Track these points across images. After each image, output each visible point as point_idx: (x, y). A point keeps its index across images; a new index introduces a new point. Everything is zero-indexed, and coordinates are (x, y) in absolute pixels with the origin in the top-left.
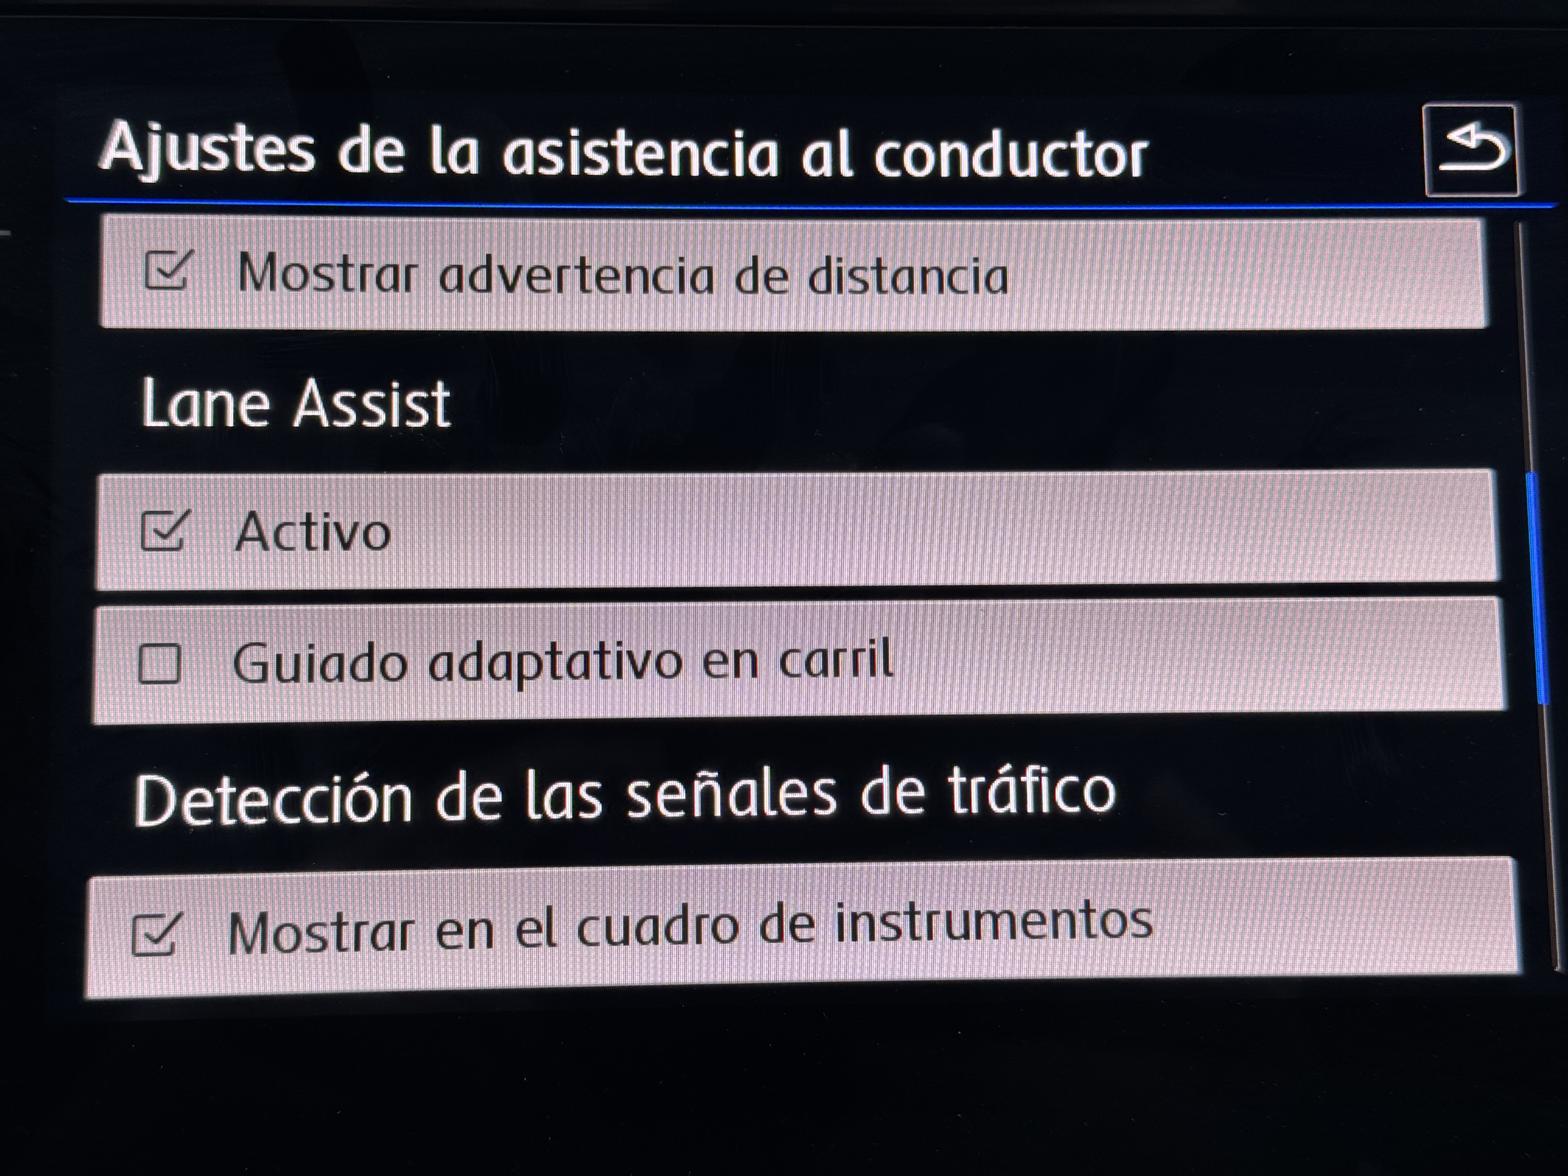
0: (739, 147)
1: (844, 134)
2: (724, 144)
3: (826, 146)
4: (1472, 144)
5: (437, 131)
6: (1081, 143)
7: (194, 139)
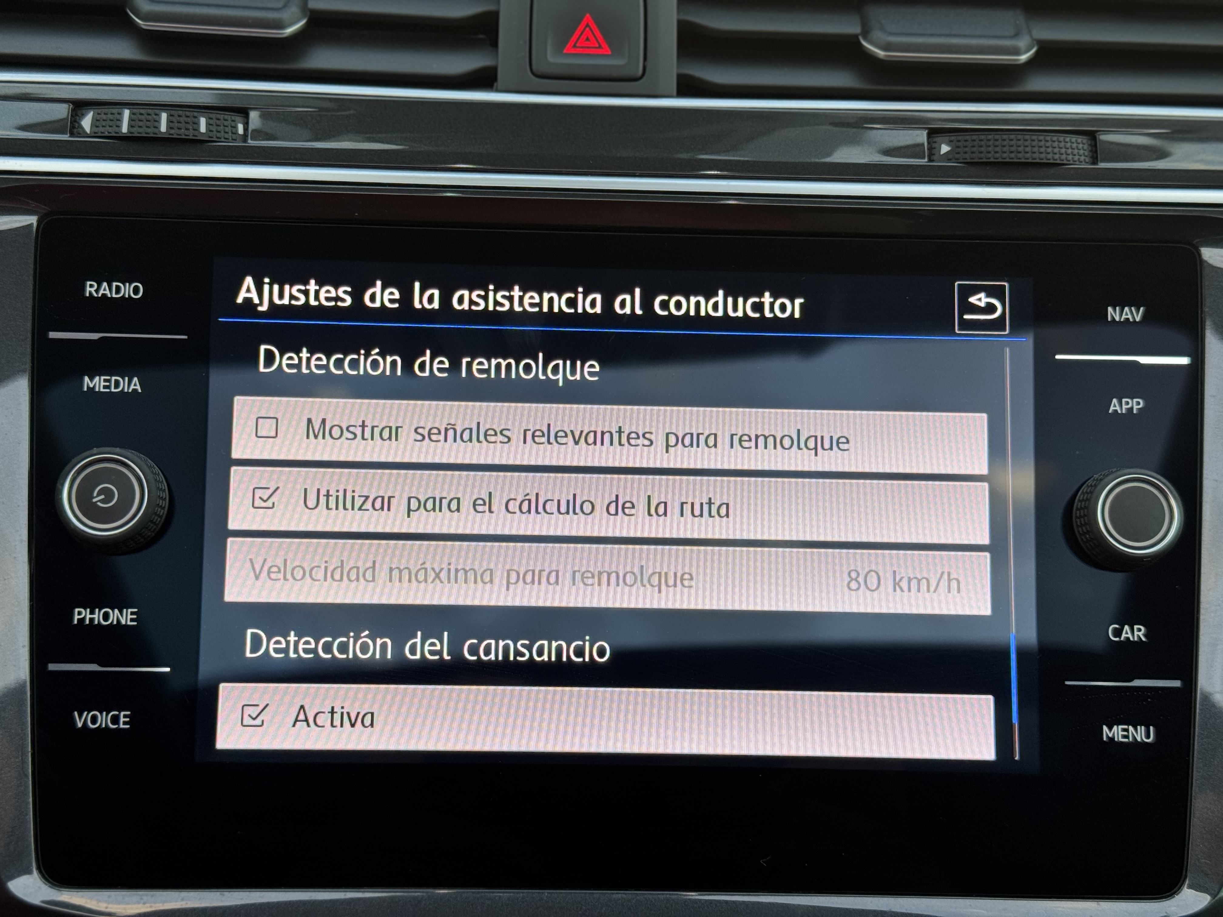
0: (580, 296)
1: (638, 291)
2: (572, 295)
3: (628, 297)
4: (982, 304)
5: (417, 285)
6: (767, 298)
7: (287, 287)
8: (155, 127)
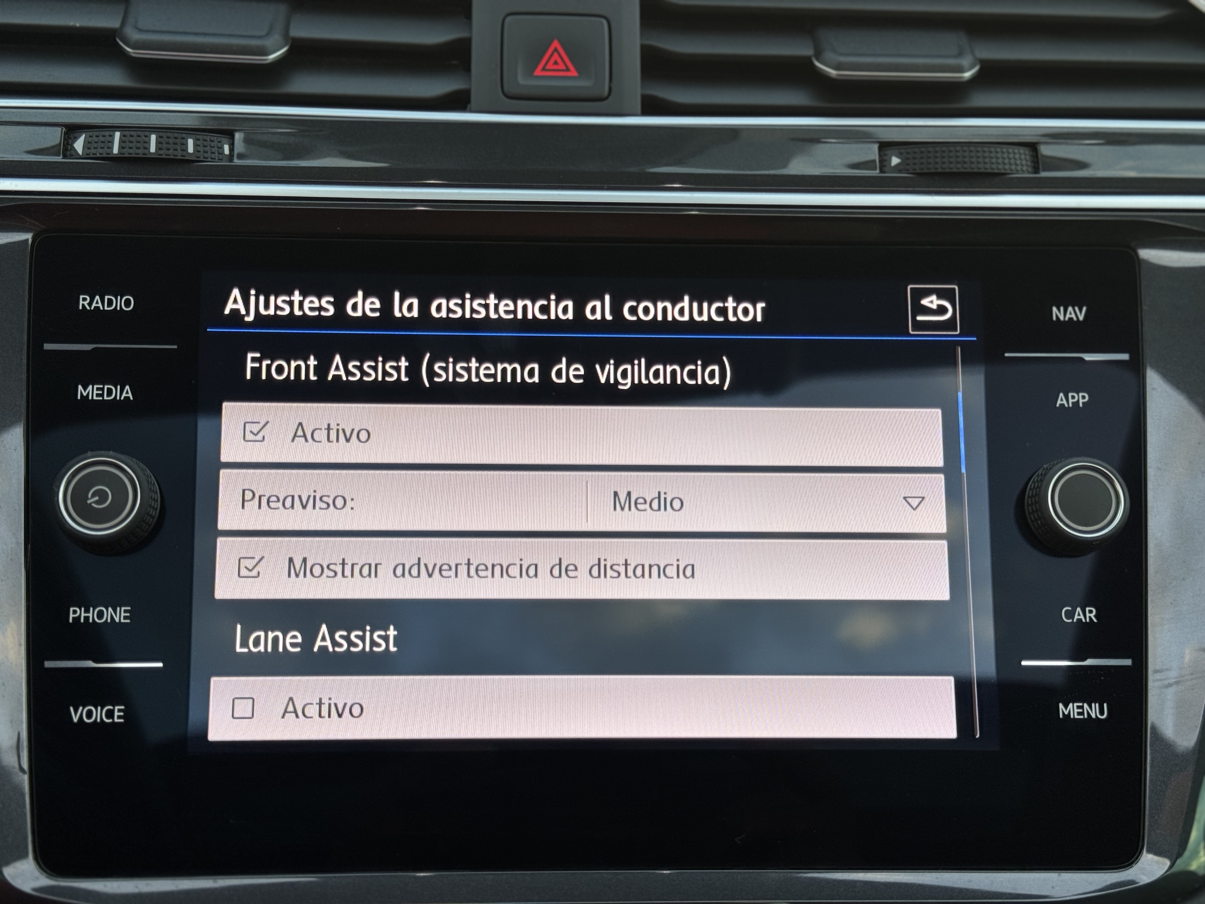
0: (553, 304)
1: (607, 298)
2: (545, 303)
3: (598, 304)
4: (934, 307)
5: (397, 295)
6: (730, 303)
7: (272, 298)
8: (145, 148)
